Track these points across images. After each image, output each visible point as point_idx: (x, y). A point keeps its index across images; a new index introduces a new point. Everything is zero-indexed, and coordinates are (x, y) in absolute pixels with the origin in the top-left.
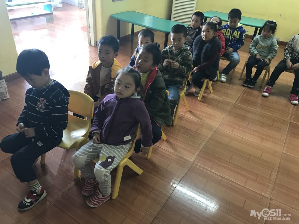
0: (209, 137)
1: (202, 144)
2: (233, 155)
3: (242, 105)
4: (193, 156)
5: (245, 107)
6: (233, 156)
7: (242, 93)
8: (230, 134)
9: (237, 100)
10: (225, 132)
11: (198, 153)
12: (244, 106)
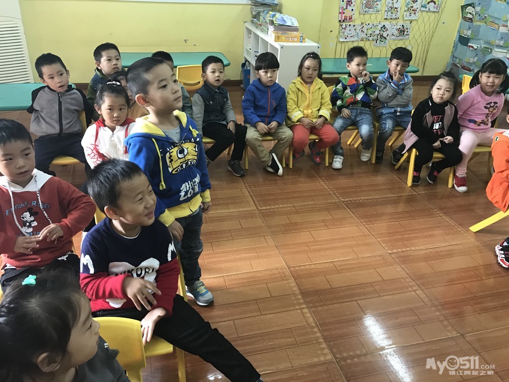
0: (298, 293)
1: (306, 313)
2: (356, 301)
3: (268, 207)
4: (321, 346)
5: (276, 208)
6: (359, 302)
7: (246, 186)
8: (312, 266)
9: (254, 201)
10: (303, 267)
11: (319, 335)
12: (273, 207)
